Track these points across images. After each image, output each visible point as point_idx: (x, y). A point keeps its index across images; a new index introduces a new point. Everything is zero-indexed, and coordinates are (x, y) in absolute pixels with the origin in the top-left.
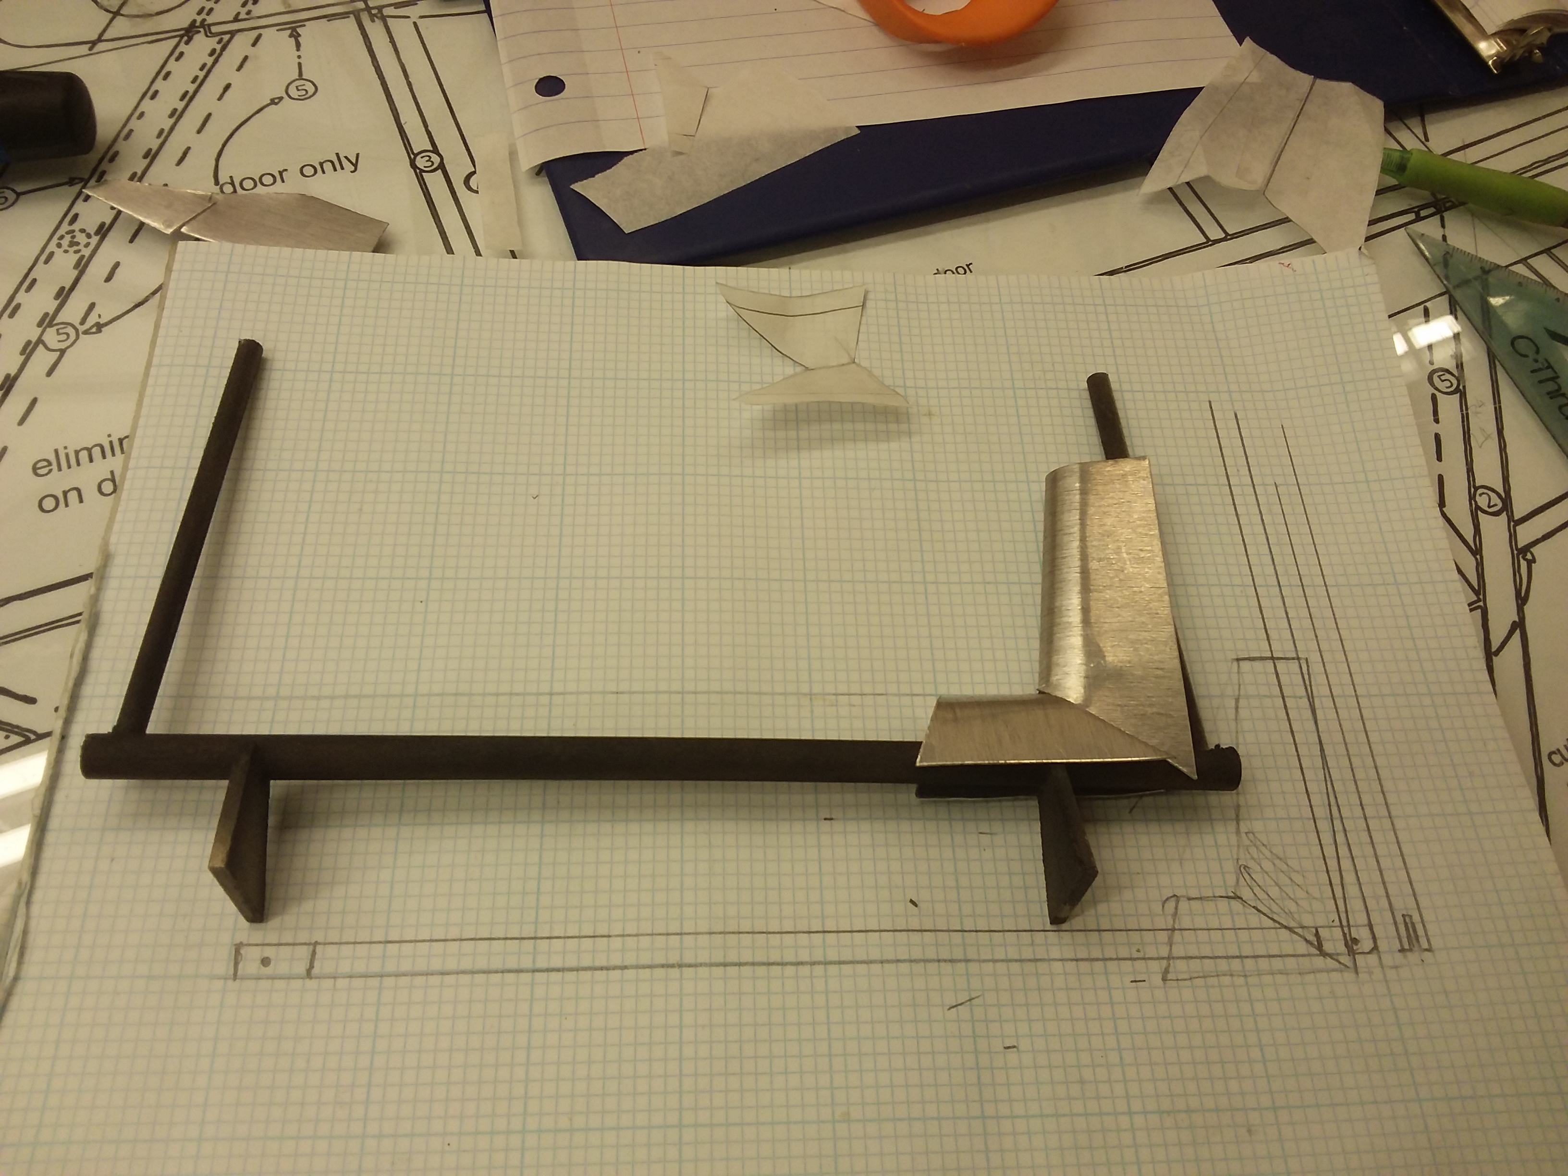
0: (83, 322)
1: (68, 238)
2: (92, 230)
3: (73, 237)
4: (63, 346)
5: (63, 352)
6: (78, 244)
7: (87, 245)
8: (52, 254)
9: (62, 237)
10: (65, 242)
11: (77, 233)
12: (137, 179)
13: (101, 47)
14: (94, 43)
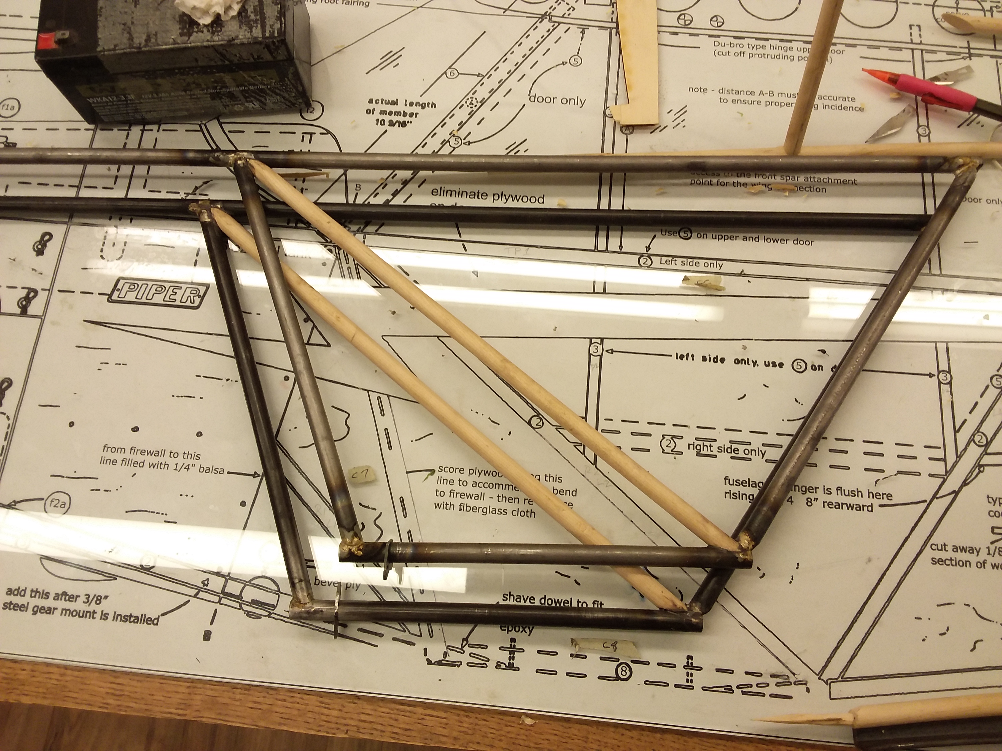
0: (464, 139)
1: (470, 100)
2: (479, 100)
3: (472, 100)
4: (455, 146)
5: (454, 148)
6: (473, 104)
7: (476, 106)
8: (463, 105)
9: (468, 99)
10: (469, 102)
11: (474, 99)
12: (501, 82)
13: (508, 13)
14: (506, 10)
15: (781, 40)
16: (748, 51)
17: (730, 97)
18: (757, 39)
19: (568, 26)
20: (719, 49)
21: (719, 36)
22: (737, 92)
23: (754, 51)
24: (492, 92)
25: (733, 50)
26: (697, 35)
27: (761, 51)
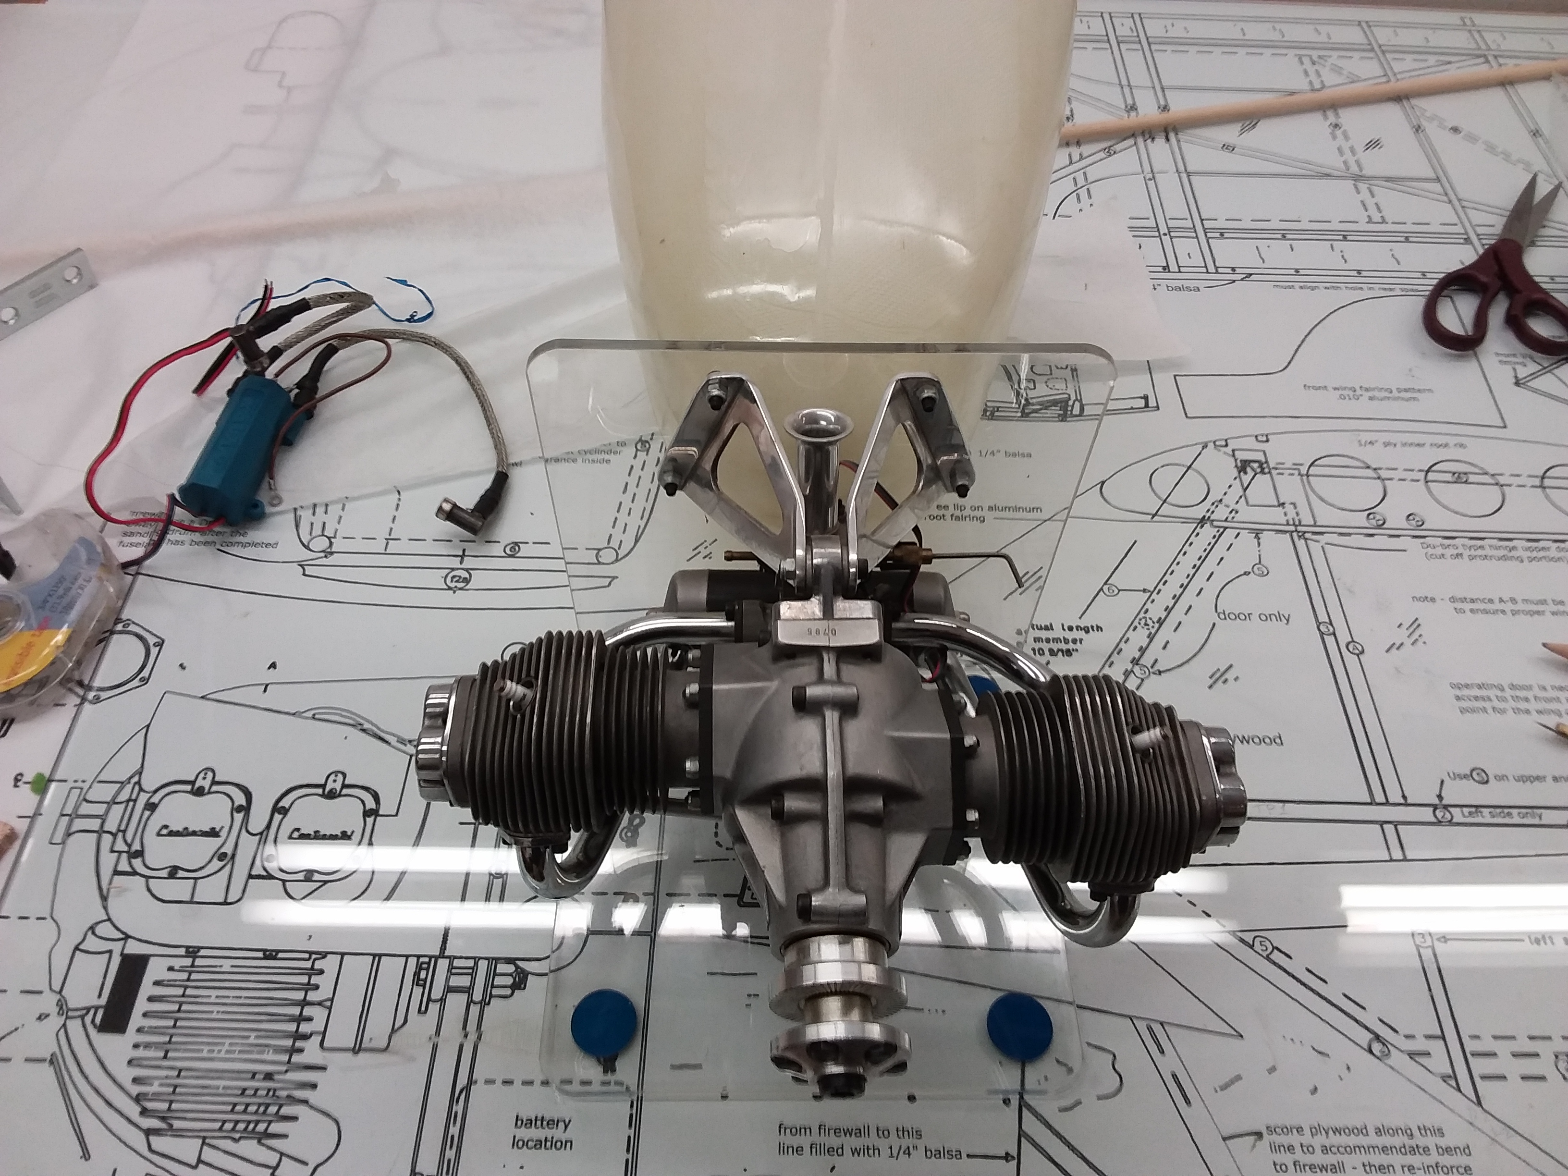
0: (1152, 667)
1: (1144, 620)
2: (1156, 620)
3: (1146, 621)
4: (1143, 675)
5: (1142, 680)
6: (1148, 625)
7: (1153, 627)
8: (1136, 626)
9: (1140, 620)
10: (1142, 622)
11: (1148, 620)
12: (1176, 598)
13: (1156, 518)
14: (1154, 516)
15: (1501, 539)
16: (1466, 553)
17: (1467, 606)
18: (1472, 538)
19: (1238, 531)
20: (1430, 551)
21: (1424, 537)
22: (1473, 601)
23: (1473, 552)
24: (1169, 610)
25: (1449, 552)
26: (1398, 536)
27: (1480, 552)
